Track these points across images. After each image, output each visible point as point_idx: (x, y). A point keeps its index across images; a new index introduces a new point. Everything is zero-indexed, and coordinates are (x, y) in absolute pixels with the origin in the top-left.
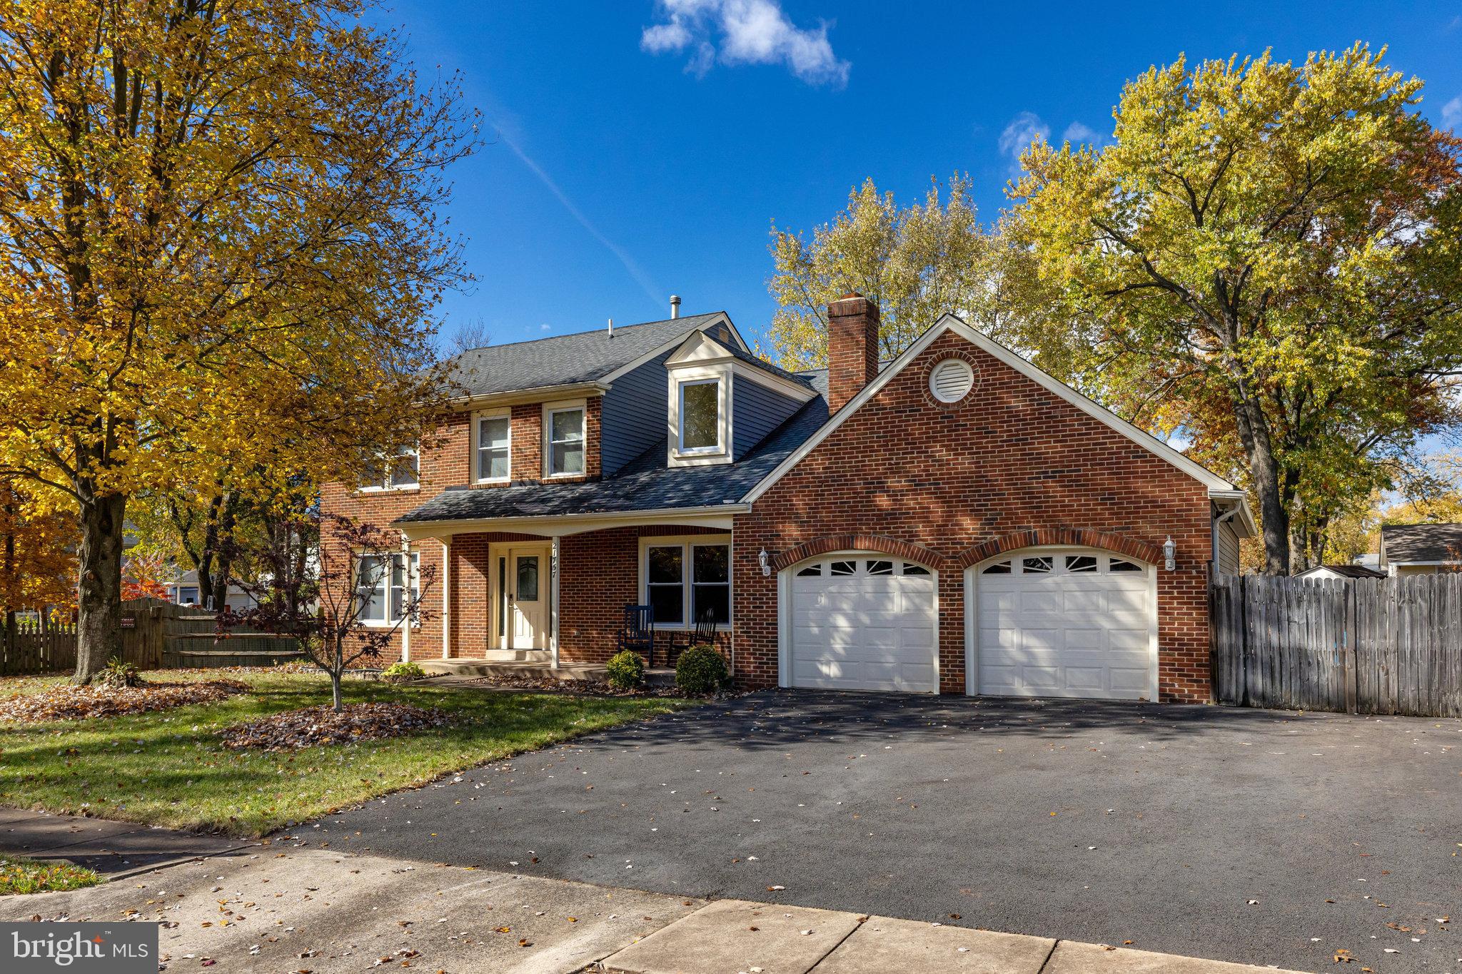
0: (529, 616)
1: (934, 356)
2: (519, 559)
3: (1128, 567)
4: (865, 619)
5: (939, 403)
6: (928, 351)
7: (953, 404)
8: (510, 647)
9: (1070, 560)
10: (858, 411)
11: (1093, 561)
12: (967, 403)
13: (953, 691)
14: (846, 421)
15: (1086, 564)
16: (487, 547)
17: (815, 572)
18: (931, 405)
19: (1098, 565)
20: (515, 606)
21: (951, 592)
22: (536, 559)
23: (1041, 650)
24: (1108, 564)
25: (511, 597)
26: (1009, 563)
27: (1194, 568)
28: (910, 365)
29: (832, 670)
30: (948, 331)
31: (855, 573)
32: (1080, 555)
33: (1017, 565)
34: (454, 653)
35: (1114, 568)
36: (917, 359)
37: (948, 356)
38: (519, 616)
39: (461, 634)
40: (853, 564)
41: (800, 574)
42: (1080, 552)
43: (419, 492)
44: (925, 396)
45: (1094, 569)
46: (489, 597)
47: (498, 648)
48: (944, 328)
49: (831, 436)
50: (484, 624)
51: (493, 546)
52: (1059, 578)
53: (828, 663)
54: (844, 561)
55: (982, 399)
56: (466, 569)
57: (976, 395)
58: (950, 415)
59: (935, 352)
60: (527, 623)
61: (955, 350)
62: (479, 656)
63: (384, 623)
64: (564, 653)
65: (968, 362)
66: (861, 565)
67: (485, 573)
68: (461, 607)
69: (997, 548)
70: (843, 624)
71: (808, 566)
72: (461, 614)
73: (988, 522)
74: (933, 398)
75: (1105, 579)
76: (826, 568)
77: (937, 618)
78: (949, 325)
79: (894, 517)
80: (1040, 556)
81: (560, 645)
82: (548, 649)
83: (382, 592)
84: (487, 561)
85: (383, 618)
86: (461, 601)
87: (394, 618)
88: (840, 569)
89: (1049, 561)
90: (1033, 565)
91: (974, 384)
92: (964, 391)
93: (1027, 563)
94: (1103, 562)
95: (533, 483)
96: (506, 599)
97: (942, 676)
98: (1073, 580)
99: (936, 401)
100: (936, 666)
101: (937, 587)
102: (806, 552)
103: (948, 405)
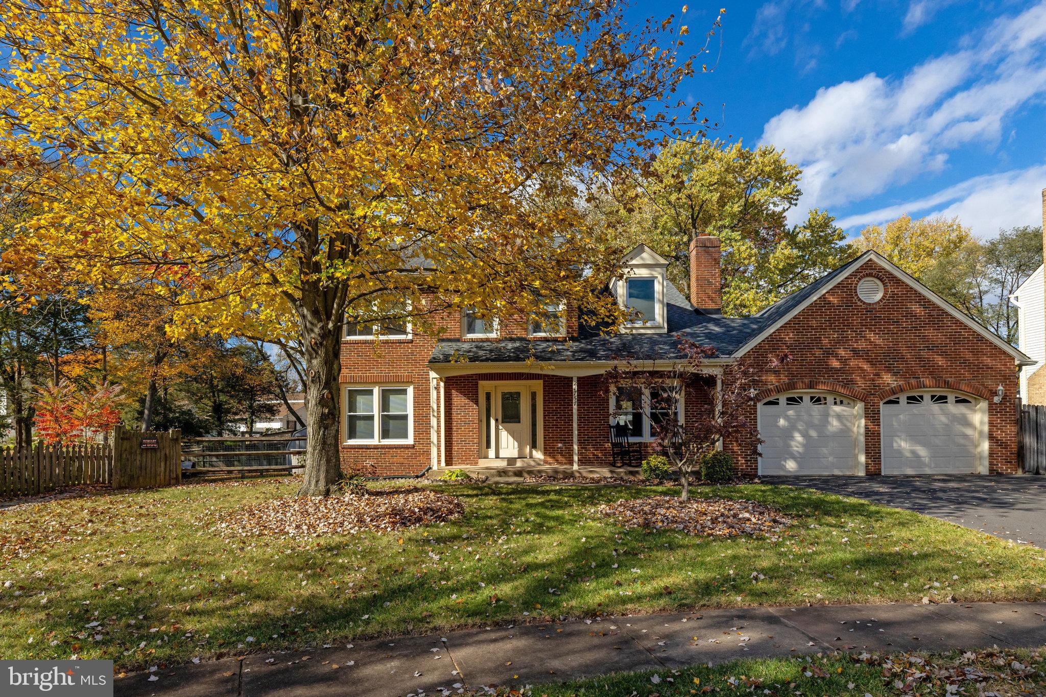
0: (512, 433)
1: (861, 274)
2: (504, 394)
3: (964, 401)
4: (813, 433)
5: (864, 303)
6: (857, 271)
7: (872, 304)
8: (497, 457)
9: (933, 397)
10: (812, 304)
11: (946, 398)
12: (880, 304)
13: (873, 475)
14: (804, 309)
15: (942, 399)
16: (477, 384)
17: (775, 403)
18: (859, 304)
19: (949, 400)
20: (500, 427)
21: (872, 415)
22: (518, 394)
23: (922, 452)
24: (954, 399)
25: (497, 420)
26: (898, 398)
27: (1008, 401)
28: (846, 278)
29: (791, 466)
30: (870, 260)
31: (801, 404)
32: (938, 394)
33: (903, 399)
34: (449, 462)
35: (957, 402)
36: (851, 275)
37: (870, 275)
38: (504, 434)
39: (455, 448)
40: (801, 398)
41: (765, 404)
42: (940, 392)
43: (411, 341)
44: (855, 297)
45: (946, 402)
46: (480, 421)
47: (486, 457)
48: (868, 259)
49: (794, 318)
50: (476, 441)
51: (482, 383)
52: (928, 406)
54: (795, 396)
55: (891, 302)
56: (459, 400)
57: (887, 300)
58: (869, 308)
59: (862, 272)
60: (511, 439)
61: (874, 272)
62: (471, 464)
63: (375, 441)
64: (549, 459)
65: (881, 280)
66: (806, 399)
67: (477, 403)
68: (454, 429)
69: (901, 390)
70: (798, 437)
71: (771, 399)
72: (455, 434)
73: (895, 374)
74: (860, 300)
75: (952, 408)
76: (783, 400)
77: (862, 430)
78: (873, 257)
79: (837, 370)
80: (916, 394)
81: (545, 454)
82: (531, 457)
83: (371, 418)
84: (477, 393)
85: (372, 437)
86: (454, 424)
87: (383, 438)
88: (792, 401)
89: (921, 397)
90: (912, 399)
91: (885, 293)
92: (879, 296)
93: (909, 398)
94: (951, 398)
95: (521, 339)
96: (493, 422)
97: (867, 465)
98: (936, 407)
99: (862, 301)
100: (862, 458)
101: (862, 412)
102: (779, 390)
103: (870, 304)
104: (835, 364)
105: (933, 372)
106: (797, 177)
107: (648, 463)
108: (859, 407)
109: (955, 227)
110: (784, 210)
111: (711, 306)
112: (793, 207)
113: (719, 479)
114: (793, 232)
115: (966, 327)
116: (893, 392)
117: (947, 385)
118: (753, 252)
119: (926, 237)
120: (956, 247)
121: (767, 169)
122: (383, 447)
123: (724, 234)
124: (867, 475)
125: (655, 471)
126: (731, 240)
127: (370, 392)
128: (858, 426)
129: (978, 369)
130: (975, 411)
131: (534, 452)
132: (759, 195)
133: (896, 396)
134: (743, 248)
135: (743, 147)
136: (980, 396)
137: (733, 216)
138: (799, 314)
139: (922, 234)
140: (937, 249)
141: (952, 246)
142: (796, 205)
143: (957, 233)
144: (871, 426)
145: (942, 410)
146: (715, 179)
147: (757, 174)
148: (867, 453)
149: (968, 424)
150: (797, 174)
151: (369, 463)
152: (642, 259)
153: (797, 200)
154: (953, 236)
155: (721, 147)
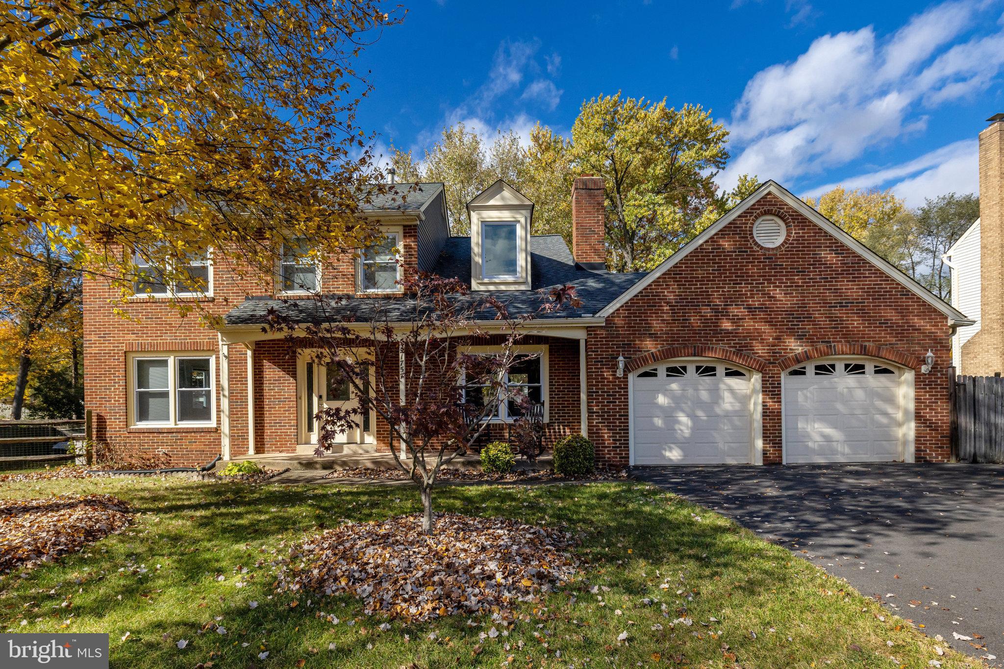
1: (758, 211)
2: (330, 364)
3: (886, 371)
4: (701, 414)
5: (762, 248)
6: (752, 208)
7: (773, 249)
9: (847, 366)
10: (697, 249)
11: (863, 367)
12: (783, 249)
13: (772, 464)
14: (687, 256)
15: (858, 369)
16: (294, 352)
17: (652, 374)
18: (755, 249)
19: (867, 369)
20: (325, 406)
23: (835, 435)
24: (873, 369)
25: (320, 397)
26: (804, 368)
27: (939, 371)
28: (739, 216)
29: (674, 455)
30: (769, 193)
31: (686, 375)
32: (854, 363)
33: (810, 370)
34: (259, 449)
35: (876, 372)
36: (745, 212)
37: (767, 213)
39: (267, 432)
40: (684, 368)
41: (640, 376)
42: (855, 360)
43: (212, 300)
44: (751, 241)
45: (863, 373)
46: (298, 398)
47: (308, 442)
48: (766, 192)
49: (674, 267)
50: (293, 422)
51: (301, 351)
52: (843, 381)
53: (671, 449)
54: (677, 365)
55: (795, 246)
56: (271, 372)
57: (791, 244)
58: (770, 257)
59: (759, 209)
61: (774, 209)
62: (288, 451)
63: (170, 424)
64: (383, 446)
65: (782, 218)
66: (691, 369)
67: (294, 376)
68: (266, 408)
69: (807, 357)
70: (683, 418)
71: (647, 369)
72: (267, 414)
73: (800, 338)
74: (756, 244)
75: (871, 379)
76: (662, 371)
77: (760, 408)
78: (772, 189)
79: (728, 332)
80: (826, 363)
81: (378, 439)
82: (362, 442)
83: (165, 395)
84: (294, 364)
85: (168, 419)
86: (266, 402)
87: (181, 419)
88: (674, 372)
89: (833, 366)
90: (822, 370)
91: (788, 235)
92: (780, 240)
93: (817, 368)
94: (869, 368)
95: (349, 297)
96: (315, 400)
97: (765, 452)
98: (851, 380)
99: (759, 246)
100: (759, 444)
101: (759, 386)
102: (655, 358)
103: (768, 249)
104: (727, 325)
105: (848, 336)
106: (725, 139)
107: (486, 452)
108: (756, 379)
109: (888, 199)
110: (712, 175)
111: (596, 260)
112: (721, 171)
113: (575, 472)
114: (722, 198)
115: (887, 278)
116: (798, 360)
117: (864, 351)
118: (677, 216)
119: (860, 209)
120: (890, 219)
121: (692, 129)
122: (179, 431)
123: (647, 198)
124: (764, 465)
125: (494, 461)
126: (654, 204)
127: (164, 363)
128: (755, 404)
129: (903, 332)
130: (899, 384)
131: (366, 436)
132: (685, 157)
133: (802, 365)
134: (666, 213)
135: (668, 105)
136: (906, 366)
137: (656, 178)
138: (681, 262)
139: (855, 205)
140: (871, 221)
141: (886, 217)
142: (723, 169)
143: (891, 204)
144: (770, 403)
145: (859, 382)
146: (637, 140)
147: (681, 135)
148: (765, 437)
149: (891, 400)
150: (724, 135)
151: (161, 450)
152: (503, 199)
153: (724, 163)
154: (887, 208)
155: (645, 106)
